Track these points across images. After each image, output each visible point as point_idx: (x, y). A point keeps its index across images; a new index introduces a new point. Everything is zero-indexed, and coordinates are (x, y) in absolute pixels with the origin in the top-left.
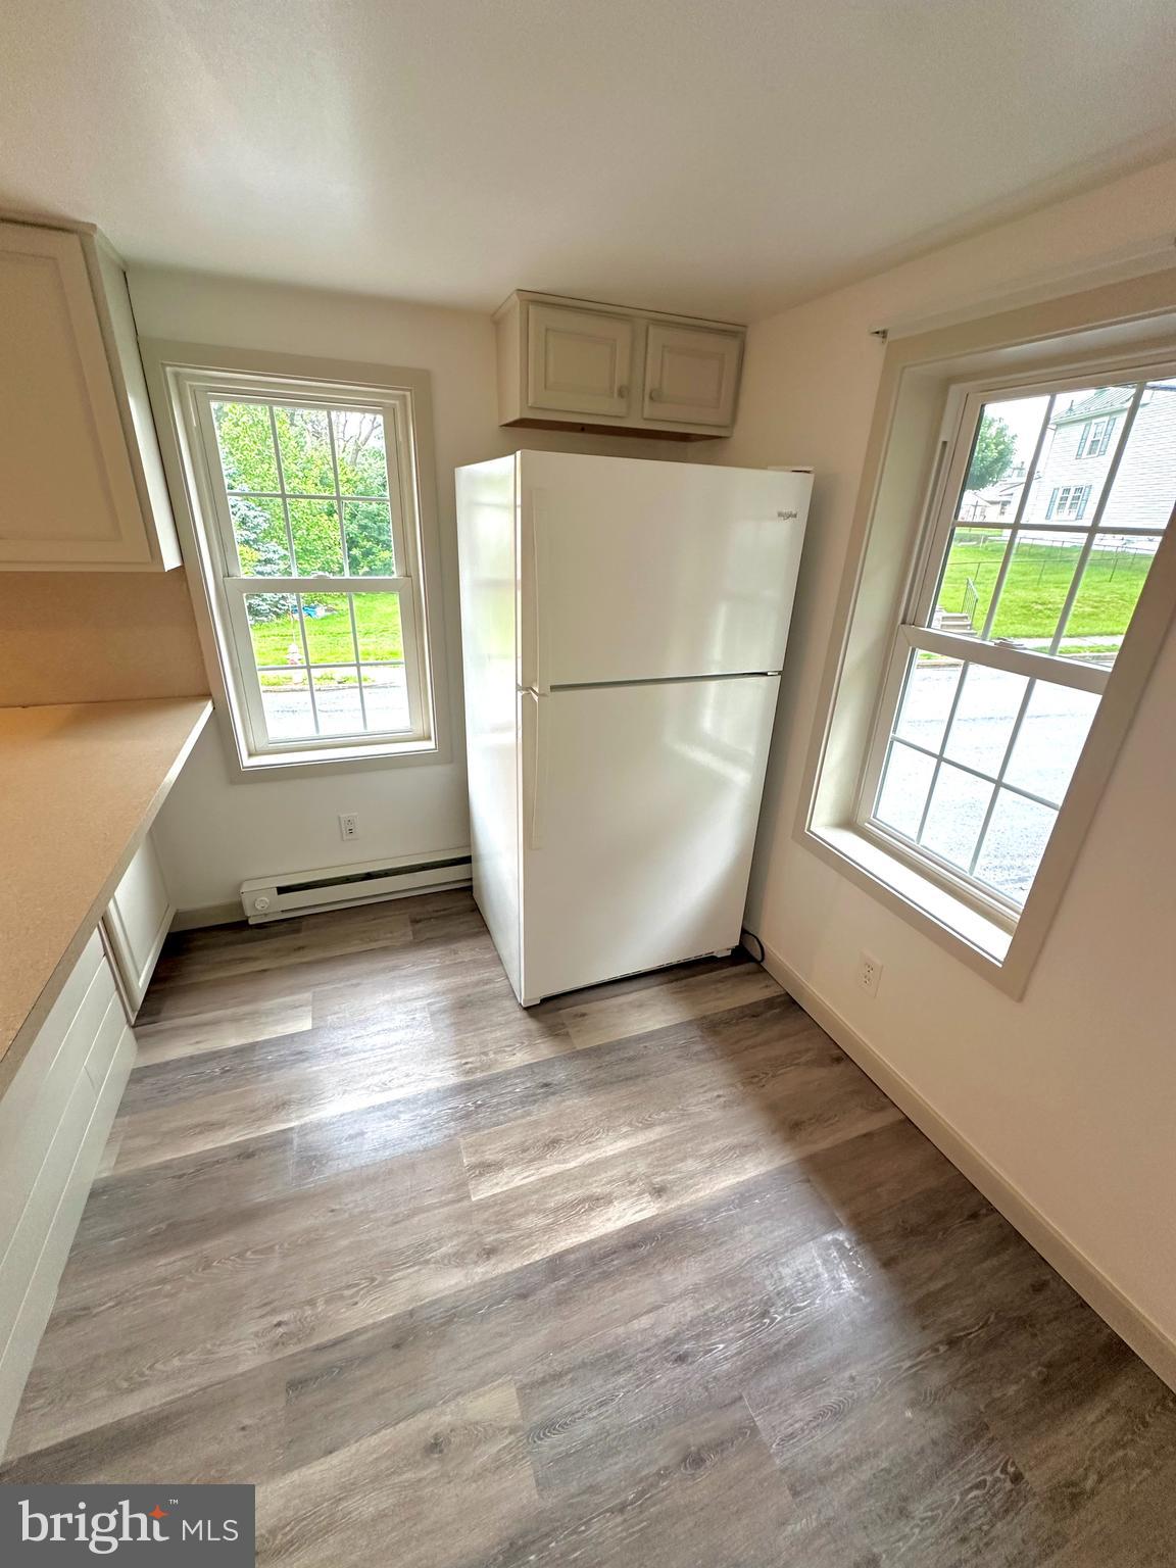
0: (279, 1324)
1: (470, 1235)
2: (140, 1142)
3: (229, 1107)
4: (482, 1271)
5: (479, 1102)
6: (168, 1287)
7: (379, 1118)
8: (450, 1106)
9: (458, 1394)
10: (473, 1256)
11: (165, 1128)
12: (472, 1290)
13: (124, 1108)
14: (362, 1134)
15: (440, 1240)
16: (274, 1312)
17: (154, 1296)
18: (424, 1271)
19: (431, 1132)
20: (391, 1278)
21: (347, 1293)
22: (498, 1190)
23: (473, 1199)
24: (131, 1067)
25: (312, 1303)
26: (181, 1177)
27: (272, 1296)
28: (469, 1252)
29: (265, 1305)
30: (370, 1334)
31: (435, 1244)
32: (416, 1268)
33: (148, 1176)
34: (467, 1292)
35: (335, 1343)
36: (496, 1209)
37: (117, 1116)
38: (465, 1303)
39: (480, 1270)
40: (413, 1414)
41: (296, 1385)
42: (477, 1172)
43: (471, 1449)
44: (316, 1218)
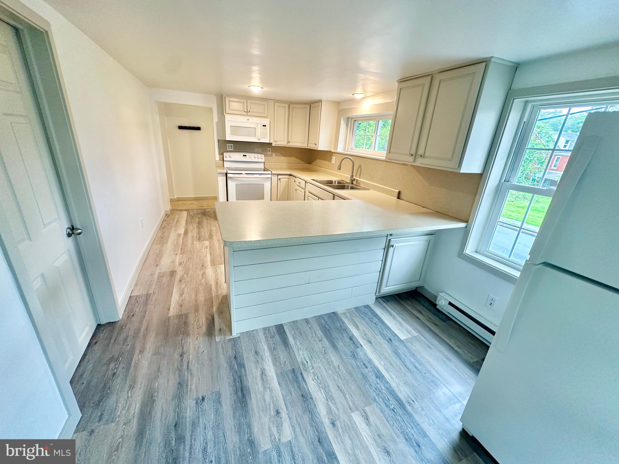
0: (307, 362)
1: (338, 415)
2: (349, 315)
3: (364, 329)
4: (326, 422)
5: (395, 410)
6: (314, 335)
7: (374, 371)
8: (389, 397)
9: (290, 418)
10: (331, 417)
11: (354, 318)
12: (320, 418)
13: (357, 308)
14: (366, 367)
15: (335, 403)
16: (310, 360)
17: (312, 333)
18: (324, 399)
19: (375, 392)
20: (321, 389)
21: (316, 377)
22: (358, 424)
23: (352, 414)
24: (369, 304)
25: (313, 368)
26: (341, 326)
27: (314, 358)
28: (332, 415)
29: (312, 357)
30: (305, 386)
31: (333, 402)
32: (325, 397)
33: (340, 320)
34: (319, 416)
35: (303, 378)
36: (350, 425)
37: (354, 308)
38: (315, 416)
39: (327, 420)
40: (285, 405)
41: (293, 371)
42: (363, 414)
43: (276, 425)
44: (336, 362)
